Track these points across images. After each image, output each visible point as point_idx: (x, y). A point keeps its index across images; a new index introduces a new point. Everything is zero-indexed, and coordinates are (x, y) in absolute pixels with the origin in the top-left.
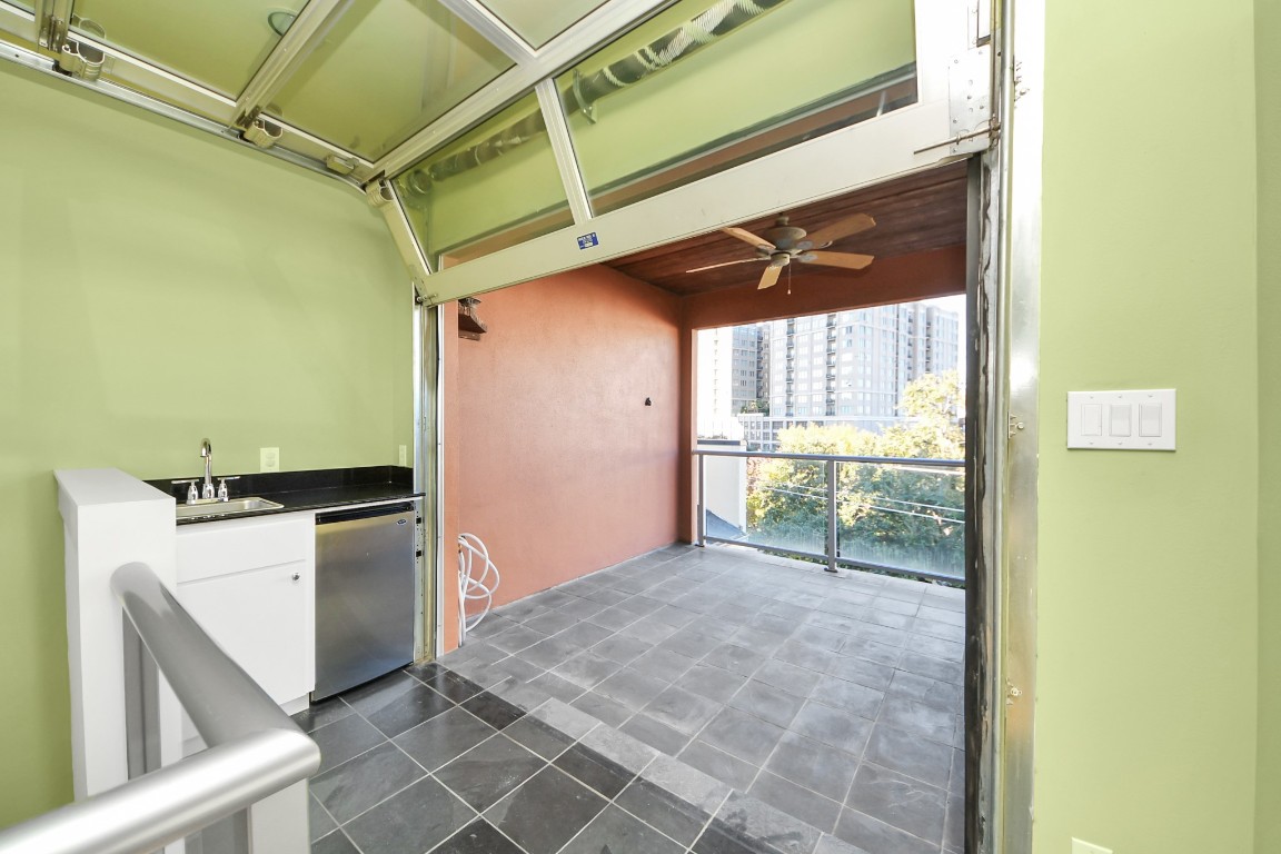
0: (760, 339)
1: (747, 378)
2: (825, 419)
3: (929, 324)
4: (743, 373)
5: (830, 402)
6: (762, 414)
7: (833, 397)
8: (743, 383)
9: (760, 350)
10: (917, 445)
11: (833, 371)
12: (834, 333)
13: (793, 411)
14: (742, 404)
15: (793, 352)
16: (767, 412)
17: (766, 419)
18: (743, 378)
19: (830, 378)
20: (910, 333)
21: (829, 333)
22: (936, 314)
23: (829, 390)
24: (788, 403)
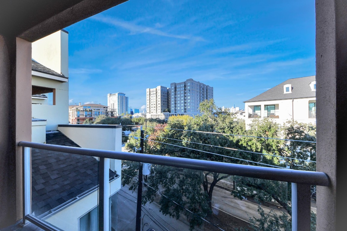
0: (168, 92)
1: (165, 103)
2: (184, 113)
3: (207, 90)
4: (164, 101)
5: (185, 109)
6: (169, 112)
7: (186, 108)
8: (164, 104)
9: (168, 95)
10: (203, 120)
11: (186, 101)
12: (186, 91)
13: (176, 111)
14: (163, 110)
15: (176, 96)
16: (170, 112)
17: (170, 114)
18: (164, 103)
19: (185, 103)
20: (203, 92)
21: (185, 91)
22: (208, 88)
23: (185, 106)
24: (175, 109)
